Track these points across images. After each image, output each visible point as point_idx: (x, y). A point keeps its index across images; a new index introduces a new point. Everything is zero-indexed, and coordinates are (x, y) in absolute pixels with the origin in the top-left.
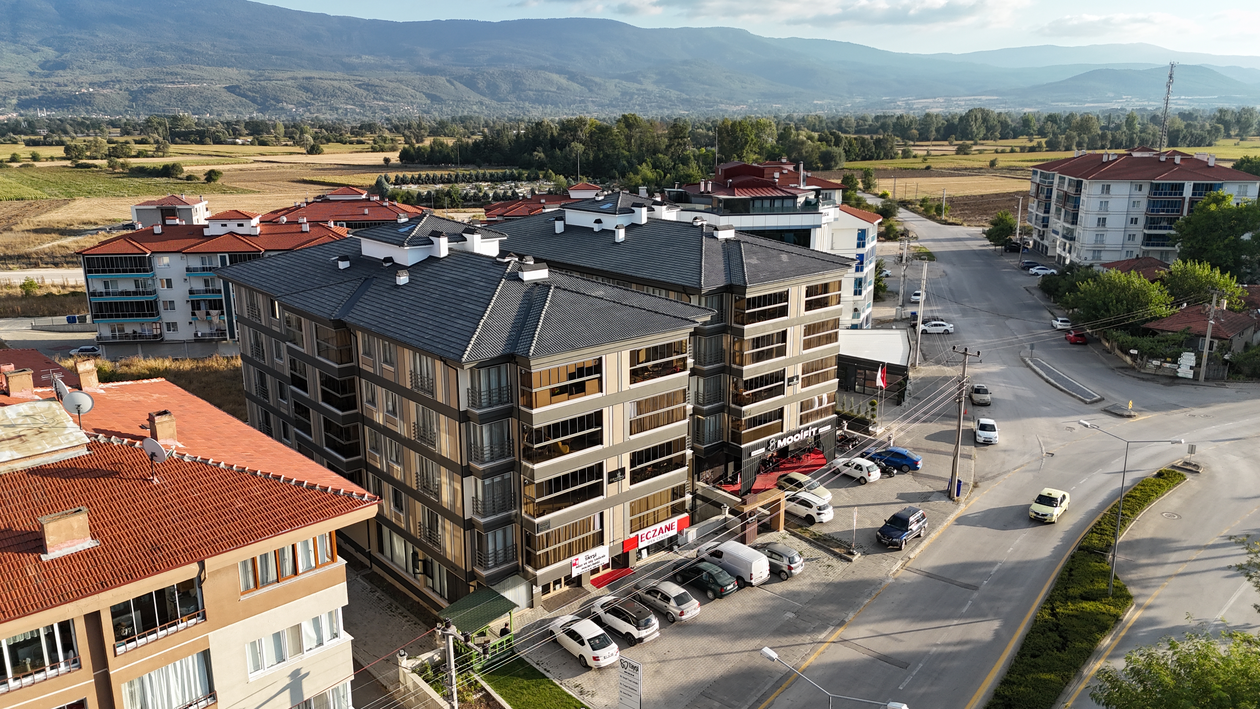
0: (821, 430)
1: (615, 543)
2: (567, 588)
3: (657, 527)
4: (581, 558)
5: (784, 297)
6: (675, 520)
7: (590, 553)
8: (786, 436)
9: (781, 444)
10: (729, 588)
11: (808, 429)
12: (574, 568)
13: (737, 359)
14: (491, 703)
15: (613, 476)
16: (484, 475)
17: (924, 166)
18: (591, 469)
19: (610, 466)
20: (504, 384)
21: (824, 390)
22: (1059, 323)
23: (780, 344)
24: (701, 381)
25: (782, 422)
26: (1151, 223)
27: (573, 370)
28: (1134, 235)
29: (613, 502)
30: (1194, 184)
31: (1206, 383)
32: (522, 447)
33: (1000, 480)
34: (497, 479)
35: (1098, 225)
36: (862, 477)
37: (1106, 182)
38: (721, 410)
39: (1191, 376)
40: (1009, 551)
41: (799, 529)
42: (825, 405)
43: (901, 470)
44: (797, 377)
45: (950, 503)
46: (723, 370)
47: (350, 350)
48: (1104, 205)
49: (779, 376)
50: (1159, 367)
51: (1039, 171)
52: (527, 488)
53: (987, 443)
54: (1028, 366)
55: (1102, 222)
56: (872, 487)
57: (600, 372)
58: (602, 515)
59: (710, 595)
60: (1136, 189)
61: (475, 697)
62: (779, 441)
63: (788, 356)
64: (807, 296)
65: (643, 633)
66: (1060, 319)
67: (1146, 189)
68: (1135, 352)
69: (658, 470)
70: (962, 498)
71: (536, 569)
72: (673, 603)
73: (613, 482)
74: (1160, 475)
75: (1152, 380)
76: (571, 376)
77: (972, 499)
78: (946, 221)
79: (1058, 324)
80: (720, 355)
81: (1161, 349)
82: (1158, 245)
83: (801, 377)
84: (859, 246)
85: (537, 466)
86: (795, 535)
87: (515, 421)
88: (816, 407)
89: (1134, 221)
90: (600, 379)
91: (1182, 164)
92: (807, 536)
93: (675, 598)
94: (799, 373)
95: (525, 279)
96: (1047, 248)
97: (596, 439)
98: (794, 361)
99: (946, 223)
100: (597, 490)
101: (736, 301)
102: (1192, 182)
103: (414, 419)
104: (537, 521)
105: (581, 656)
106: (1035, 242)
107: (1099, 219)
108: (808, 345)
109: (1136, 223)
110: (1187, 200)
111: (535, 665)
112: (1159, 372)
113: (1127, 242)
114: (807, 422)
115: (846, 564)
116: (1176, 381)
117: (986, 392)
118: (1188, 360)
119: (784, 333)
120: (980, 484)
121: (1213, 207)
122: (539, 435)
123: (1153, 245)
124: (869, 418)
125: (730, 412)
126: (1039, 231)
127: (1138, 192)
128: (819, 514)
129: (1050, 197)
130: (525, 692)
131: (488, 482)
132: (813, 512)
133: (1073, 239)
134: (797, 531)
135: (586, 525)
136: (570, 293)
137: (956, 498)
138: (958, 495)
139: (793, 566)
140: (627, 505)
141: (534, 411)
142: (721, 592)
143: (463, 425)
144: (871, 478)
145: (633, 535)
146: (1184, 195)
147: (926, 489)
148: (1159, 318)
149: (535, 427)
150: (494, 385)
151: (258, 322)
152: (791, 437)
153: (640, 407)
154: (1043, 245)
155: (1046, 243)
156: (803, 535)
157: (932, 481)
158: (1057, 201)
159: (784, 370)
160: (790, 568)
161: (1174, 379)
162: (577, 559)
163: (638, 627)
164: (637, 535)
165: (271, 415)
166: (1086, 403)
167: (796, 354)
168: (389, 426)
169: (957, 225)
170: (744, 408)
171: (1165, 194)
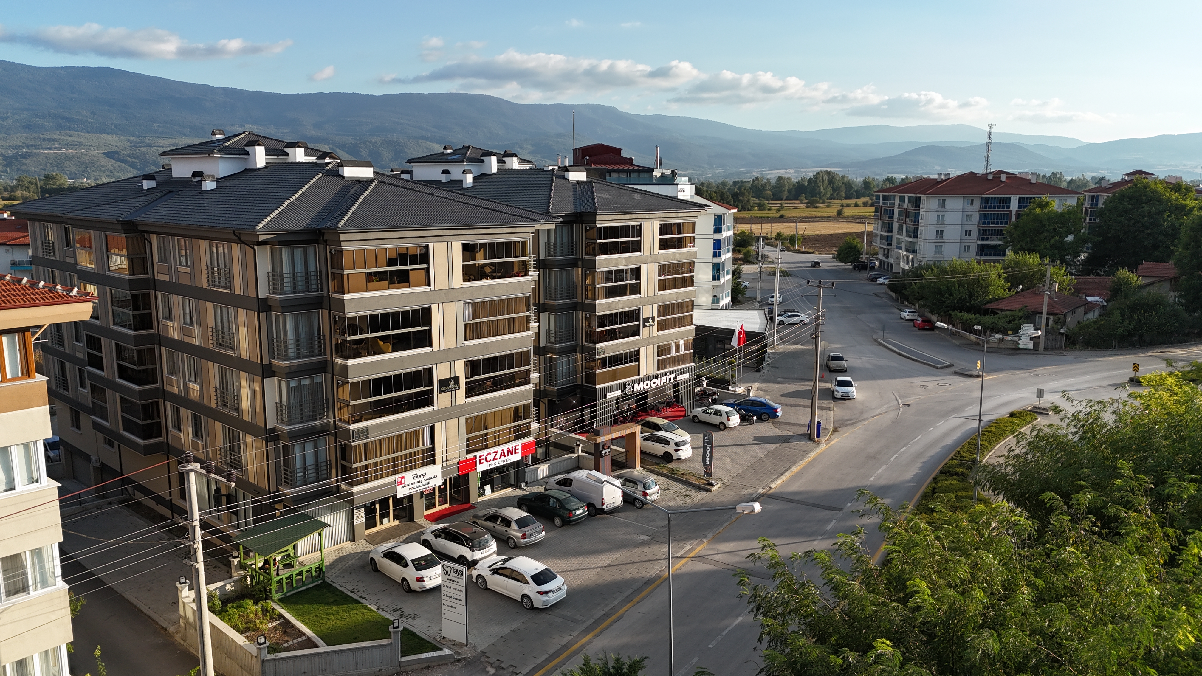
0: (679, 378)
1: (449, 463)
2: (397, 523)
3: (499, 449)
4: (408, 477)
5: (637, 231)
6: (519, 443)
7: (419, 471)
8: (644, 380)
9: (637, 388)
10: (578, 512)
11: (665, 375)
12: (399, 488)
13: (590, 295)
14: (288, 630)
15: (444, 384)
16: (290, 373)
17: (778, 215)
18: (418, 373)
19: (441, 372)
20: (312, 268)
21: (682, 335)
22: (907, 313)
23: (634, 281)
24: (553, 318)
25: (639, 365)
26: (984, 234)
27: (394, 255)
28: (969, 246)
29: (446, 415)
30: (1020, 198)
31: (1046, 353)
32: (334, 343)
33: (860, 426)
34: (306, 382)
35: (937, 237)
36: (722, 423)
37: (942, 197)
38: (572, 350)
39: (1031, 347)
40: (872, 479)
41: (656, 467)
42: (682, 352)
43: (760, 419)
44: (653, 318)
45: (810, 443)
46: (574, 307)
47: (144, 260)
48: (941, 218)
49: (635, 315)
50: (1001, 340)
51: (881, 194)
52: (340, 389)
53: (846, 397)
54: (881, 344)
55: (940, 234)
56: (732, 432)
57: (427, 262)
58: (432, 429)
59: (558, 521)
60: (968, 204)
61: (270, 625)
62: (636, 385)
63: (642, 295)
64: (660, 235)
65: (478, 555)
66: (907, 310)
67: (977, 204)
68: (979, 328)
69: (498, 384)
70: (823, 440)
71: (352, 485)
72: (514, 526)
73: (444, 391)
74: (1012, 415)
75: (997, 352)
76: (392, 262)
77: (832, 440)
78: (799, 250)
79: (906, 315)
80: (571, 290)
81: (1002, 323)
82: (990, 255)
83: (656, 319)
84: (715, 231)
85: (350, 362)
86: (652, 471)
87: (326, 312)
88: (673, 354)
89: (968, 233)
90: (428, 270)
91: (1008, 181)
92: (665, 471)
93: (515, 521)
94: (655, 314)
95: (346, 175)
96: (892, 265)
97: (425, 339)
98: (649, 301)
99: (799, 252)
100: (426, 400)
101: (587, 231)
102: (1018, 196)
103: (211, 323)
104: (353, 427)
105: (404, 579)
106: (881, 262)
107: (937, 231)
108: (663, 286)
109: (970, 235)
110: (1014, 213)
111: (349, 593)
112: (1002, 346)
113: (962, 253)
114: (665, 368)
115: (704, 494)
116: (1018, 352)
117: (841, 359)
118: (1028, 331)
119: (638, 269)
120: (839, 429)
121: (1038, 210)
122: (354, 325)
123: (986, 255)
124: (728, 377)
125: (583, 350)
126: (884, 249)
127: (970, 207)
128: (677, 450)
129: (892, 217)
130: (332, 617)
131: (293, 384)
132: (670, 449)
133: (914, 252)
134: (655, 468)
135: (413, 438)
136: (397, 188)
137: (816, 439)
138: (818, 437)
139: (648, 491)
140: (463, 420)
141: (347, 296)
142: (569, 517)
143: (263, 315)
144: (730, 422)
145: (470, 456)
146: (1011, 208)
147: (786, 433)
148: (998, 300)
149: (348, 315)
150: (299, 267)
151: (52, 258)
152: (648, 382)
153: (476, 308)
154: (888, 263)
155: (891, 260)
156: (661, 471)
157: (793, 427)
158: (899, 219)
159: (640, 308)
160: (645, 494)
161: (1016, 350)
162: (403, 477)
163: (472, 549)
164: (475, 457)
165: (67, 364)
166: (937, 368)
167: (651, 294)
168: (187, 340)
169: (810, 253)
170: (598, 346)
171: (994, 207)
